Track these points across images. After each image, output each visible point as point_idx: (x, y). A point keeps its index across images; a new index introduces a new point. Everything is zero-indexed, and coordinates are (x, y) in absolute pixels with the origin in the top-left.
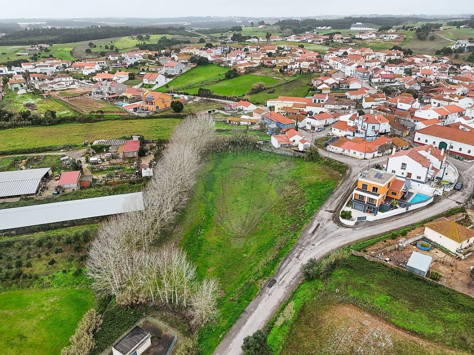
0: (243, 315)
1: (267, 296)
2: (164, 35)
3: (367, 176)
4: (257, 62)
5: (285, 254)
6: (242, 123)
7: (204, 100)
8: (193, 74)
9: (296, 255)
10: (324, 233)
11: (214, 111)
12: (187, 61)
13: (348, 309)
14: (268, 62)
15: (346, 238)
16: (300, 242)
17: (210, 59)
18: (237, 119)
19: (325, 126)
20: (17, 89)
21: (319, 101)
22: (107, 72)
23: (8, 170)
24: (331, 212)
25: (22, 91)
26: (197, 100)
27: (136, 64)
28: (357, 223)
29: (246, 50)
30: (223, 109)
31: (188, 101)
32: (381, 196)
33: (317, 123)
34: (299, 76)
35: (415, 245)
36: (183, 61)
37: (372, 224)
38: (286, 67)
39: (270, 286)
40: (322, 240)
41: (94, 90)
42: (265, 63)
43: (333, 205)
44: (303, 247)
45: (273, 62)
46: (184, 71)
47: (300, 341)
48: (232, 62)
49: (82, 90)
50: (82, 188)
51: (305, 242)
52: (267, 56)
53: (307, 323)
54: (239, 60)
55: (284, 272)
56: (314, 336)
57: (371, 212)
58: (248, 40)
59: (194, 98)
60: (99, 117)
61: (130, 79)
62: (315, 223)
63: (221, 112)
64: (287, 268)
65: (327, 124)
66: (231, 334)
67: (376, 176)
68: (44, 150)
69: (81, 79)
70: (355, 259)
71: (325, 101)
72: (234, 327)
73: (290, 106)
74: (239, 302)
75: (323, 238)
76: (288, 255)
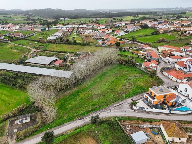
0: (61, 125)
1: (75, 122)
2: (144, 15)
3: (155, 88)
4: (173, 29)
5: (96, 110)
6: (138, 54)
7: (133, 43)
8: (138, 32)
9: (100, 112)
10: (120, 108)
11: (132, 48)
12: (139, 26)
13: (93, 141)
14: (179, 29)
15: (127, 114)
16: (107, 108)
17: (150, 26)
18: (137, 52)
19: (175, 62)
20: (75, 32)
21: (185, 50)
22: (106, 29)
23: (51, 57)
24: (133, 100)
25: (76, 33)
26: (130, 43)
27: (119, 26)
28: (138, 109)
29: (172, 23)
30: (136, 48)
31: (126, 42)
32: (156, 100)
33: (171, 60)
34: (190, 37)
35: (151, 129)
36: (137, 26)
37: (146, 112)
38: (186, 32)
39: (79, 120)
40: (116, 111)
41: (95, 35)
42: (177, 29)
43: (138, 98)
44: (106, 110)
45: (181, 29)
46: (135, 30)
48: (160, 28)
49: (92, 35)
50: (61, 66)
51: (109, 109)
52: (181, 26)
53: (74, 139)
54: (163, 27)
57: (151, 107)
58: (181, 19)
59: (129, 42)
60: (88, 44)
61: (112, 32)
62: (121, 103)
63: (135, 48)
65: (178, 61)
67: (160, 90)
68: (64, 52)
69: (96, 31)
70: (115, 122)
71: (188, 50)
72: (55, 128)
73: (167, 50)
74: (65, 120)
75: (118, 110)
76: (97, 111)
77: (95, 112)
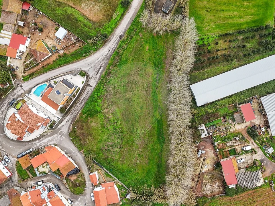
1: (123, 31)
9: (110, 53)
10: (95, 67)
39: (121, 35)
40: (97, 62)
43: (87, 92)
44: (106, 57)
47: (112, 9)
51: (105, 60)
53: (109, 15)
55: (115, 43)
56: (107, 10)
62: (98, 75)
64: (114, 44)
66: (135, 14)
72: (134, 17)
76: (114, 52)
77: (115, 50)
